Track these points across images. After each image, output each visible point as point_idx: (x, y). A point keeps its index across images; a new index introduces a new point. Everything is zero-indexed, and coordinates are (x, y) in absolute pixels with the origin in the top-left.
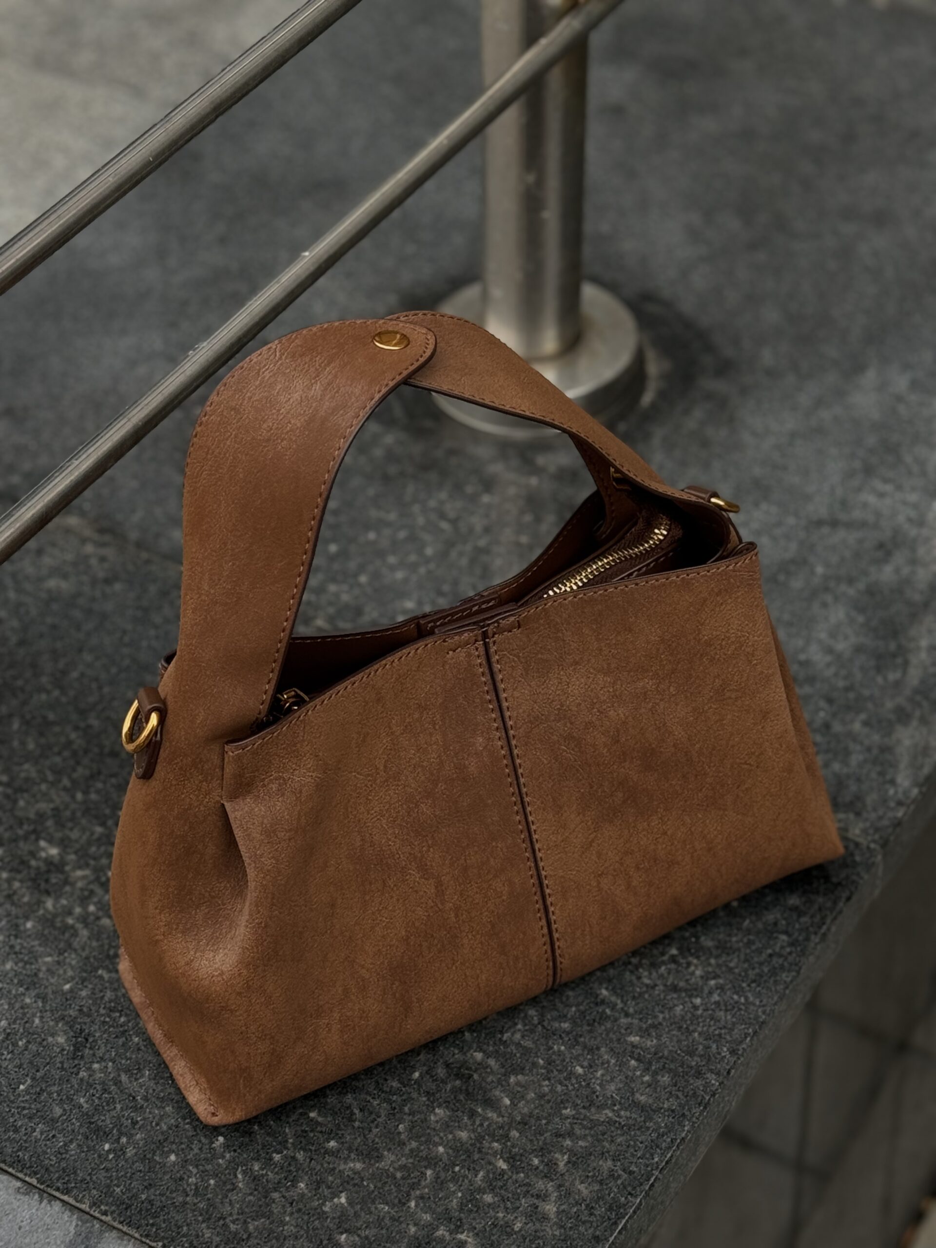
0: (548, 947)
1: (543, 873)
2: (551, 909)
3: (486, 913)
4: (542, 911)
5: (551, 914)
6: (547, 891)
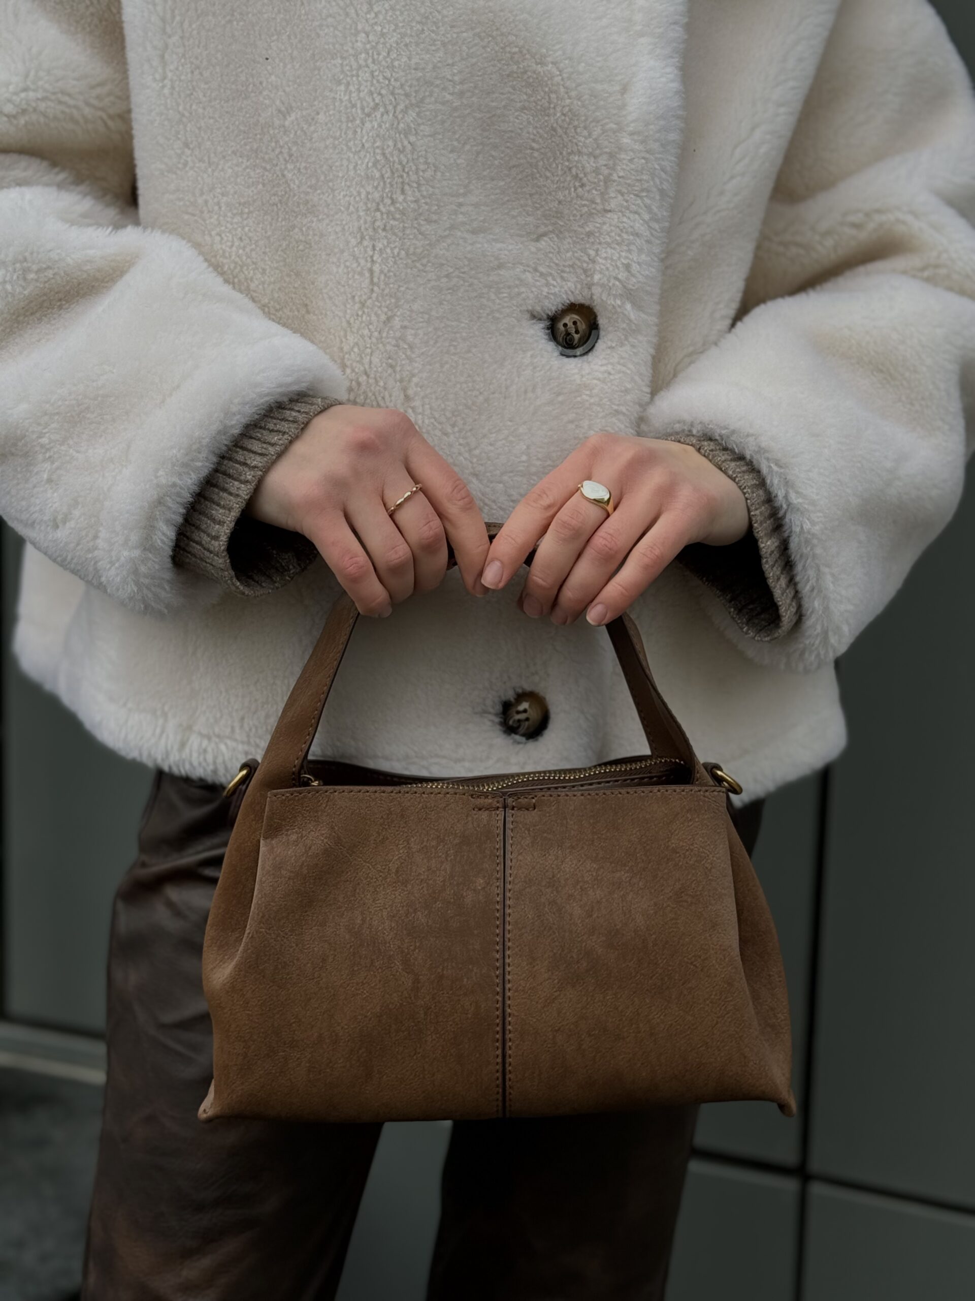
1: (508, 1011)
2: (509, 1044)
3: (451, 1023)
4: (500, 1042)
5: (508, 1047)
6: (508, 1027)
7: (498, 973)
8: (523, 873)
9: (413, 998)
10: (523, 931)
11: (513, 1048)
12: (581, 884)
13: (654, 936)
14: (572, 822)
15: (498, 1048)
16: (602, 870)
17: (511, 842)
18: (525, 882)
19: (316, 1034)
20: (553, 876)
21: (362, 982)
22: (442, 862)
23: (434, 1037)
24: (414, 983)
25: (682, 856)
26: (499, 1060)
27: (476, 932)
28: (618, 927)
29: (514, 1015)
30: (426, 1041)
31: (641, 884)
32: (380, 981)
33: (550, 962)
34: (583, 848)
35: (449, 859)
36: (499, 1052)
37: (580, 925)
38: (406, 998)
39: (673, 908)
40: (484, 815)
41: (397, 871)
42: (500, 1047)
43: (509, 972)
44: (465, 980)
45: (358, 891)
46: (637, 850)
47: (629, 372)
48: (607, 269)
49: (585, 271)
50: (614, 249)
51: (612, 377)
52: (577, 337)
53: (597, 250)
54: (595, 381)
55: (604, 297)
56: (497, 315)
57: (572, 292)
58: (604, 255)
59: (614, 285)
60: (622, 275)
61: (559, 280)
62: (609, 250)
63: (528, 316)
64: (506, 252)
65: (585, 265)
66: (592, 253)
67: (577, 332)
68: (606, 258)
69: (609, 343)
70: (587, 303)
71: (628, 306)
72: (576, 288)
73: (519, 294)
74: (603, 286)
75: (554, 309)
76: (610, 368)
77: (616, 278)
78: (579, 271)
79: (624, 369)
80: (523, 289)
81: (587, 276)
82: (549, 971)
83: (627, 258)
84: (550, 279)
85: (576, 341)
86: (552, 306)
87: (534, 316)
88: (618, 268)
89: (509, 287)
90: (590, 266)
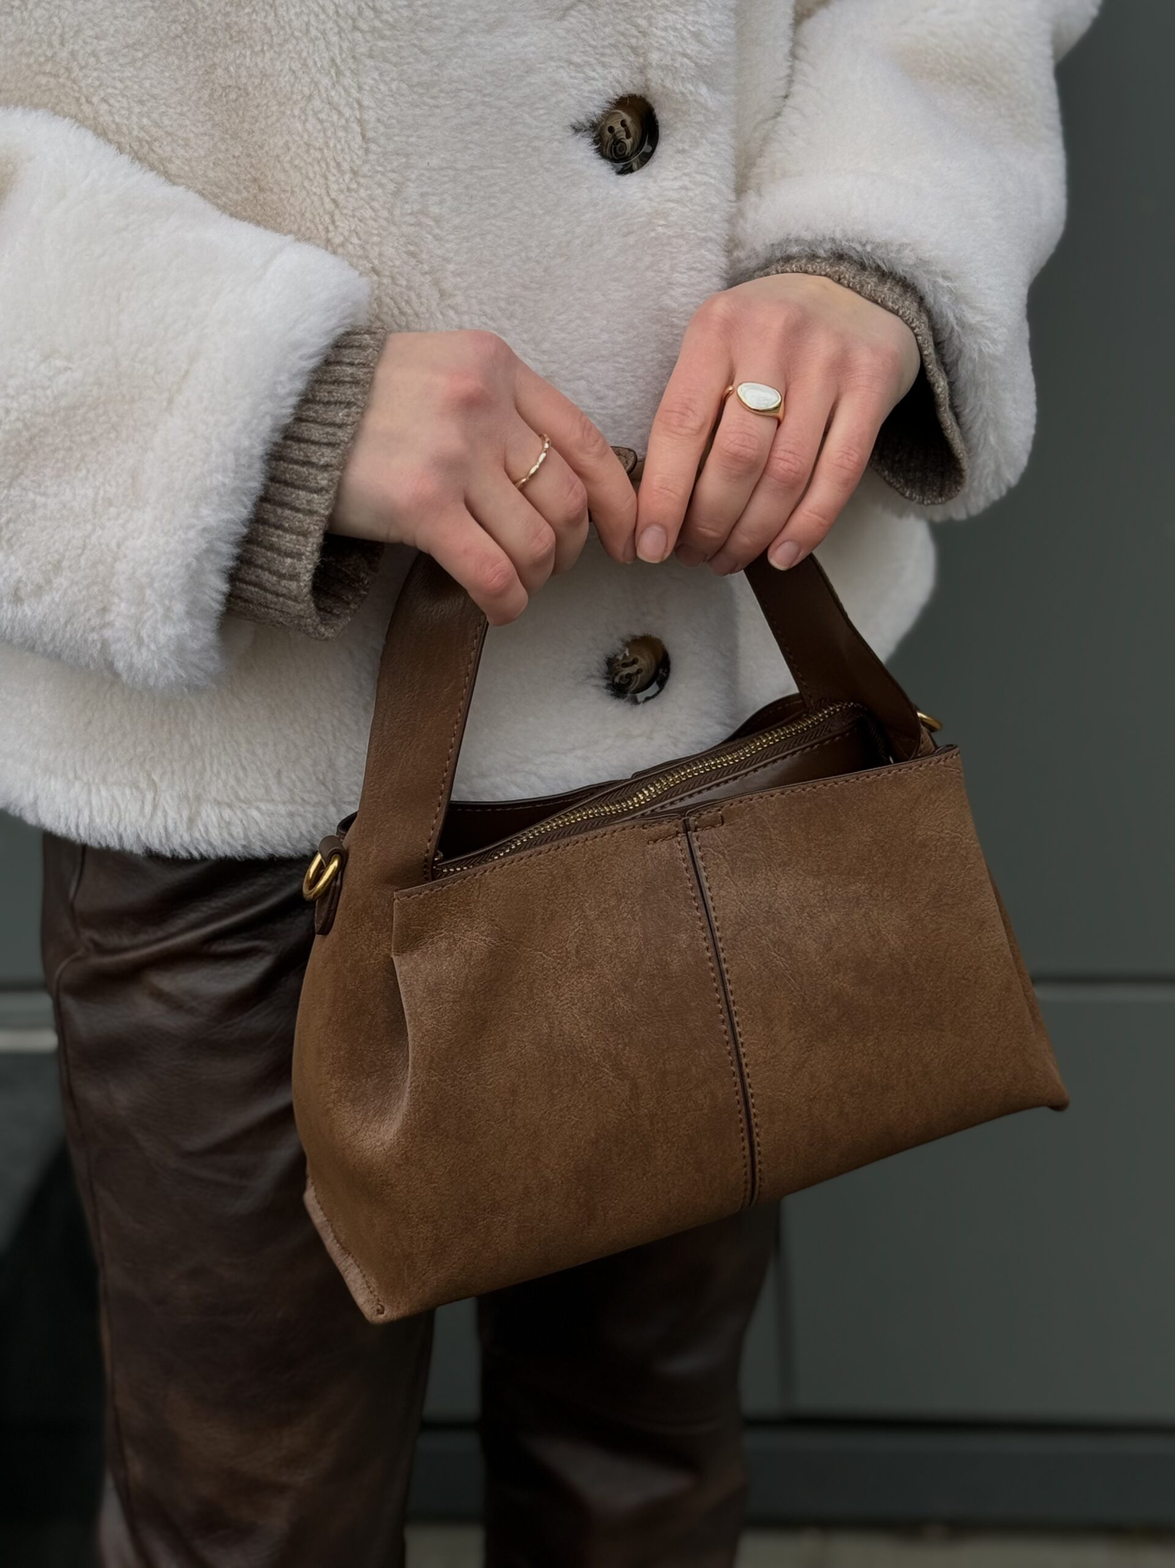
0: (748, 1169)
1: (750, 1091)
2: (756, 1130)
3: (684, 1125)
4: (745, 1131)
5: (755, 1135)
6: (753, 1111)
7: (729, 1048)
8: (732, 912)
9: (633, 1110)
10: (750, 987)
11: (762, 1134)
12: (807, 910)
13: (915, 957)
14: (776, 832)
15: (743, 1139)
16: (830, 886)
17: (705, 874)
18: (738, 923)
19: (521, 1187)
20: (770, 908)
21: (567, 1106)
22: (630, 925)
23: (665, 1148)
24: (631, 1090)
25: (934, 849)
26: (747, 1152)
27: (693, 1004)
28: (869, 956)
29: (758, 1095)
30: (655, 1156)
31: (885, 894)
32: (589, 1099)
33: (791, 1019)
34: (798, 861)
35: (637, 918)
36: (746, 1144)
37: (820, 963)
38: (625, 1111)
39: (933, 916)
40: (663, 847)
41: (578, 952)
42: (746, 1137)
43: (742, 1044)
44: (694, 1068)
45: (535, 991)
46: (873, 853)
47: (712, 181)
48: (670, 43)
49: (634, 50)
50: (675, 13)
51: (691, 194)
52: (628, 142)
53: (649, 18)
54: (671, 205)
55: (668, 83)
56: (537, 143)
57: (619, 82)
58: (662, 24)
59: (682, 65)
60: (692, 48)
61: (599, 69)
62: (669, 16)
63: (571, 132)
64: (533, 48)
65: (633, 41)
66: (642, 22)
67: (628, 136)
68: (665, 29)
69: (680, 146)
70: (638, 92)
71: (704, 90)
72: (624, 75)
73: (558, 103)
74: (665, 68)
75: (599, 112)
76: (686, 181)
77: (685, 55)
78: (625, 51)
79: (706, 179)
80: (561, 96)
81: (637, 55)
82: (791, 1029)
83: (695, 23)
84: (587, 70)
85: (628, 150)
86: (595, 108)
87: (577, 129)
88: (683, 39)
89: (544, 98)
90: (642, 41)
